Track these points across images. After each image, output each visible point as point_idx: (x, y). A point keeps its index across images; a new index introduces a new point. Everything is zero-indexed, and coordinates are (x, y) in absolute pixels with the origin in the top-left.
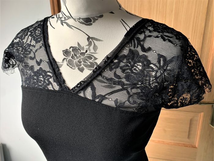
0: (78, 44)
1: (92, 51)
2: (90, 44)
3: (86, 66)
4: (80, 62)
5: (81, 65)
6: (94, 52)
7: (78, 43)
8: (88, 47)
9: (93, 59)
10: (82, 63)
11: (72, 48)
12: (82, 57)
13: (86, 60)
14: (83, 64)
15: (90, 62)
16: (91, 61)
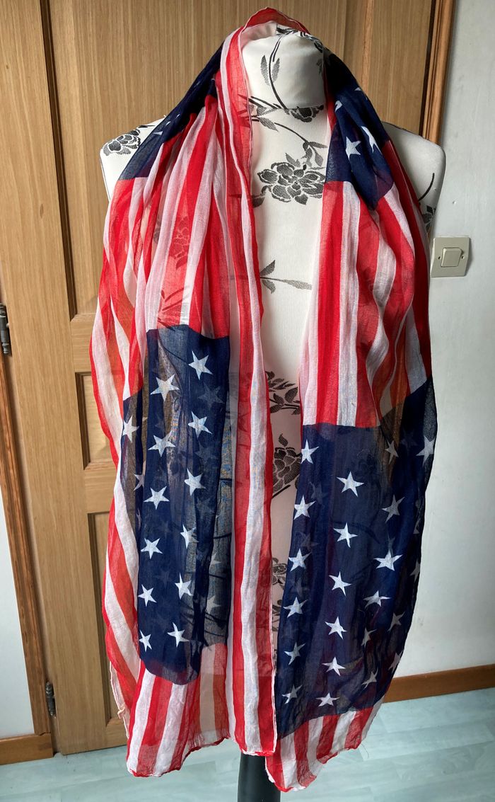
0: (288, 157)
1: (315, 165)
2: (309, 154)
3: (309, 192)
4: (297, 187)
5: (300, 192)
6: (317, 166)
7: (287, 155)
8: (305, 159)
9: (319, 179)
10: (302, 188)
11: (276, 167)
12: (299, 178)
13: (308, 181)
14: (303, 190)
15: (315, 185)
16: (316, 182)
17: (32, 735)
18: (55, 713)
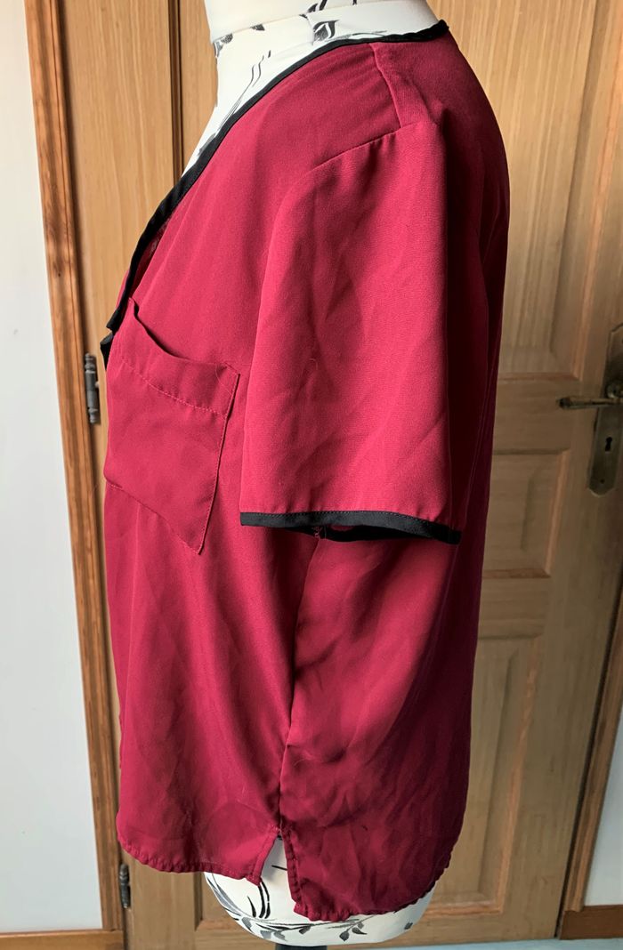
17: (99, 930)
18: (129, 905)
